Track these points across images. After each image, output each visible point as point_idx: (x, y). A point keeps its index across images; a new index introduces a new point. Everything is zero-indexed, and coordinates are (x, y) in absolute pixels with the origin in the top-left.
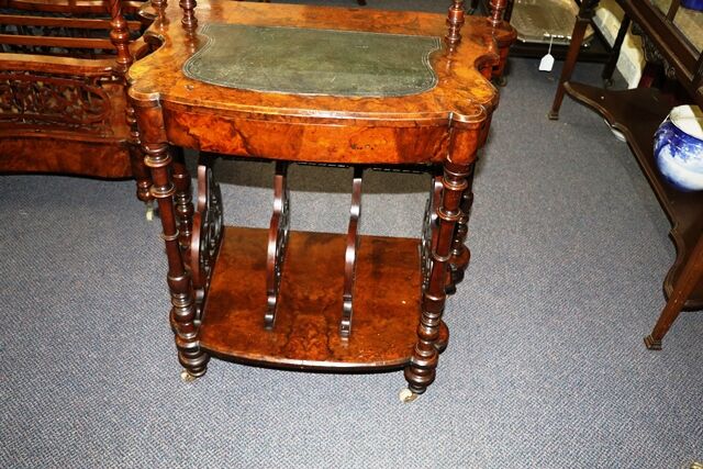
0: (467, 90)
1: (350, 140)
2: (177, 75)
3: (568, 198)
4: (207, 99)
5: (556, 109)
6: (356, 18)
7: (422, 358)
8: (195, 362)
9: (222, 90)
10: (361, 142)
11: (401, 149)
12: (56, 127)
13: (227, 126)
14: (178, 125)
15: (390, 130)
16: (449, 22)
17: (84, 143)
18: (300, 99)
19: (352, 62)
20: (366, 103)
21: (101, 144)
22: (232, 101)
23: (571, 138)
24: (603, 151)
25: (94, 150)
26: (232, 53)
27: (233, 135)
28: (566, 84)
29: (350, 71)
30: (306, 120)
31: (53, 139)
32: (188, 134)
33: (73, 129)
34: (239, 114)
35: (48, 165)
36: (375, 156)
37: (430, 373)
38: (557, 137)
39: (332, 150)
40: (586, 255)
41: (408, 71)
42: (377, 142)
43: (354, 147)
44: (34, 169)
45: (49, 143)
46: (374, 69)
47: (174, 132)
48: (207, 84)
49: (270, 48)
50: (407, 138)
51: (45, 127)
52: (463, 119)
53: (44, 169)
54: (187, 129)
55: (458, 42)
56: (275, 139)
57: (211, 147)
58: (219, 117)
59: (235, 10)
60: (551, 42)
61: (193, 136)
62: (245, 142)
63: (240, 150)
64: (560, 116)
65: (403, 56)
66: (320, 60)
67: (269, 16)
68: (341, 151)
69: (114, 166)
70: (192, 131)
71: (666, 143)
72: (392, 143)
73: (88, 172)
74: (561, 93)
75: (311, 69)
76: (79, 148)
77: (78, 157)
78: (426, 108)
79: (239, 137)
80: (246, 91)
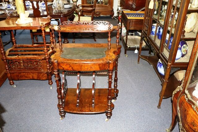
0: (111, 57)
1: (91, 67)
2: (60, 57)
5: (139, 61)
7: (109, 110)
8: (63, 115)
9: (68, 59)
10: (93, 67)
11: (100, 68)
12: (32, 70)
13: (69, 65)
15: (97, 65)
16: (108, 45)
17: (38, 73)
18: (82, 60)
19: (91, 53)
20: (93, 60)
21: (41, 73)
22: (70, 61)
23: (142, 67)
24: (149, 69)
25: (40, 74)
26: (69, 53)
27: (70, 67)
28: (140, 56)
30: (83, 63)
31: (31, 72)
33: (35, 70)
34: (71, 63)
35: (30, 78)
36: (95, 69)
37: (111, 114)
38: (139, 67)
39: (87, 69)
41: (101, 54)
42: (95, 67)
44: (27, 79)
45: (30, 73)
46: (95, 54)
47: (59, 67)
48: (65, 58)
49: (76, 52)
50: (101, 66)
51: (30, 70)
52: (110, 62)
53: (29, 79)
54: (62, 66)
55: (110, 49)
56: (77, 67)
57: (66, 69)
58: (67, 64)
62: (72, 68)
64: (140, 63)
65: (100, 52)
67: (75, 46)
69: (44, 77)
70: (63, 67)
71: (159, 66)
72: (98, 67)
73: (38, 79)
74: (139, 57)
75: (83, 55)
76: (37, 74)
77: (36, 76)
78: (103, 60)
80: (72, 59)
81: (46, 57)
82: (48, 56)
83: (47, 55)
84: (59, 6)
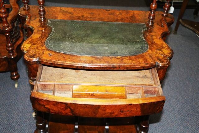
0: (161, 50)
2: (44, 48)
4: (59, 60)
5: (176, 30)
6: (110, 15)
9: (64, 55)
16: (149, 18)
18: (96, 58)
19: (113, 38)
20: (123, 59)
22: (69, 61)
24: (196, 47)
26: (64, 36)
28: (180, 20)
29: (113, 43)
41: (136, 42)
46: (123, 42)
48: (57, 53)
49: (79, 32)
59: (60, 12)
65: (133, 34)
66: (100, 38)
67: (75, 15)
74: (178, 23)
75: (97, 43)
78: (147, 61)
80: (74, 56)
81: (5, 28)
82: (8, 27)
83: (7, 22)
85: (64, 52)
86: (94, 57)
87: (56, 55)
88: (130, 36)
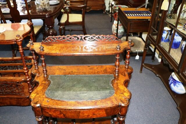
0: (123, 94)
1: (93, 113)
2: (44, 96)
3: (148, 96)
4: (53, 105)
5: (141, 70)
6: (90, 69)
9: (57, 101)
12: (9, 94)
13: (59, 112)
14: (45, 112)
16: (115, 71)
17: (17, 98)
19: (91, 87)
20: (96, 102)
21: (22, 98)
22: (60, 105)
23: (146, 78)
24: (155, 81)
25: (20, 99)
26: (58, 87)
27: (61, 114)
28: (143, 64)
29: (91, 91)
30: (81, 110)
31: (8, 98)
32: (48, 114)
33: (14, 94)
34: (62, 109)
35: (7, 104)
36: (100, 116)
38: (142, 78)
39: (88, 116)
40: (155, 114)
41: (106, 89)
42: (100, 113)
43: (94, 114)
44: (3, 105)
45: (7, 98)
46: (97, 89)
48: (53, 99)
50: (108, 111)
51: (6, 94)
52: (123, 105)
53: (6, 105)
56: (72, 114)
57: (55, 117)
59: (57, 69)
60: (138, 52)
61: (50, 114)
62: (64, 115)
63: (63, 117)
64: (143, 71)
65: (104, 83)
66: (82, 87)
67: (67, 71)
68: (91, 116)
69: (25, 103)
70: (49, 113)
71: (172, 83)
72: (104, 112)
73: (18, 105)
74: (142, 66)
75: (80, 91)
76: (16, 99)
77: (15, 101)
78: (113, 102)
79: (62, 114)
80: (64, 101)
81: (27, 78)
82: (29, 78)
83: (28, 75)
84: (43, 3)
85: (57, 99)
86: (77, 102)
87: (52, 101)
88: (103, 85)
